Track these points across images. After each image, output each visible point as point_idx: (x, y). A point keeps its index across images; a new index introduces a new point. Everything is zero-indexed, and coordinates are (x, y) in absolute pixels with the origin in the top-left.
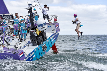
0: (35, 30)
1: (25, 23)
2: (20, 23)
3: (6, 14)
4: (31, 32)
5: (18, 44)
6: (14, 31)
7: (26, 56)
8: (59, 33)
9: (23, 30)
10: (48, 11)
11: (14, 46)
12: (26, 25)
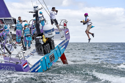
0: (41, 37)
1: (29, 28)
2: (23, 28)
3: (7, 17)
4: (36, 39)
5: (21, 53)
6: (17, 38)
7: (30, 67)
8: (69, 41)
9: (27, 37)
10: (56, 14)
11: (16, 56)
12: (31, 31)
